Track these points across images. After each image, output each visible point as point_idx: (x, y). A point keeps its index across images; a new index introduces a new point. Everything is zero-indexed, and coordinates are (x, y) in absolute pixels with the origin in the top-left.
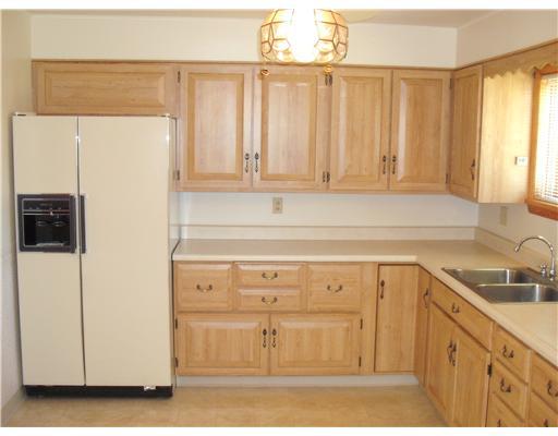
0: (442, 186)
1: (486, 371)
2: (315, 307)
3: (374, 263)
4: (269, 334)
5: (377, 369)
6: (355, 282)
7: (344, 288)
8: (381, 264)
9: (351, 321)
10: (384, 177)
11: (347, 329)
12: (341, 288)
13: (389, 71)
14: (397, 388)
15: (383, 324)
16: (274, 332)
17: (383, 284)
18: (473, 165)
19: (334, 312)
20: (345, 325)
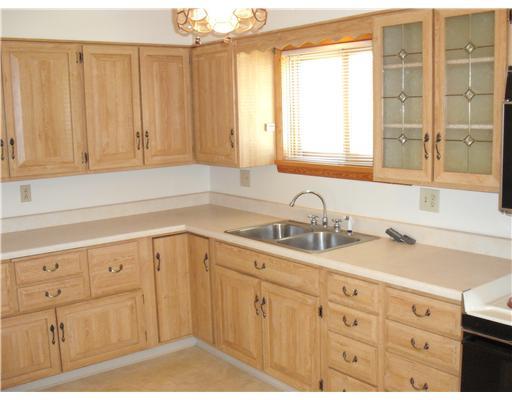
0: (189, 156)
1: (317, 314)
2: (100, 292)
3: (148, 237)
4: (57, 330)
5: (162, 340)
6: (133, 259)
7: (124, 268)
8: (154, 238)
9: (134, 298)
10: (139, 152)
11: (132, 307)
12: (121, 267)
13: (136, 49)
14: (181, 352)
15: (162, 294)
16: (62, 327)
17: (158, 257)
18: (232, 134)
19: (117, 293)
20: (129, 303)
